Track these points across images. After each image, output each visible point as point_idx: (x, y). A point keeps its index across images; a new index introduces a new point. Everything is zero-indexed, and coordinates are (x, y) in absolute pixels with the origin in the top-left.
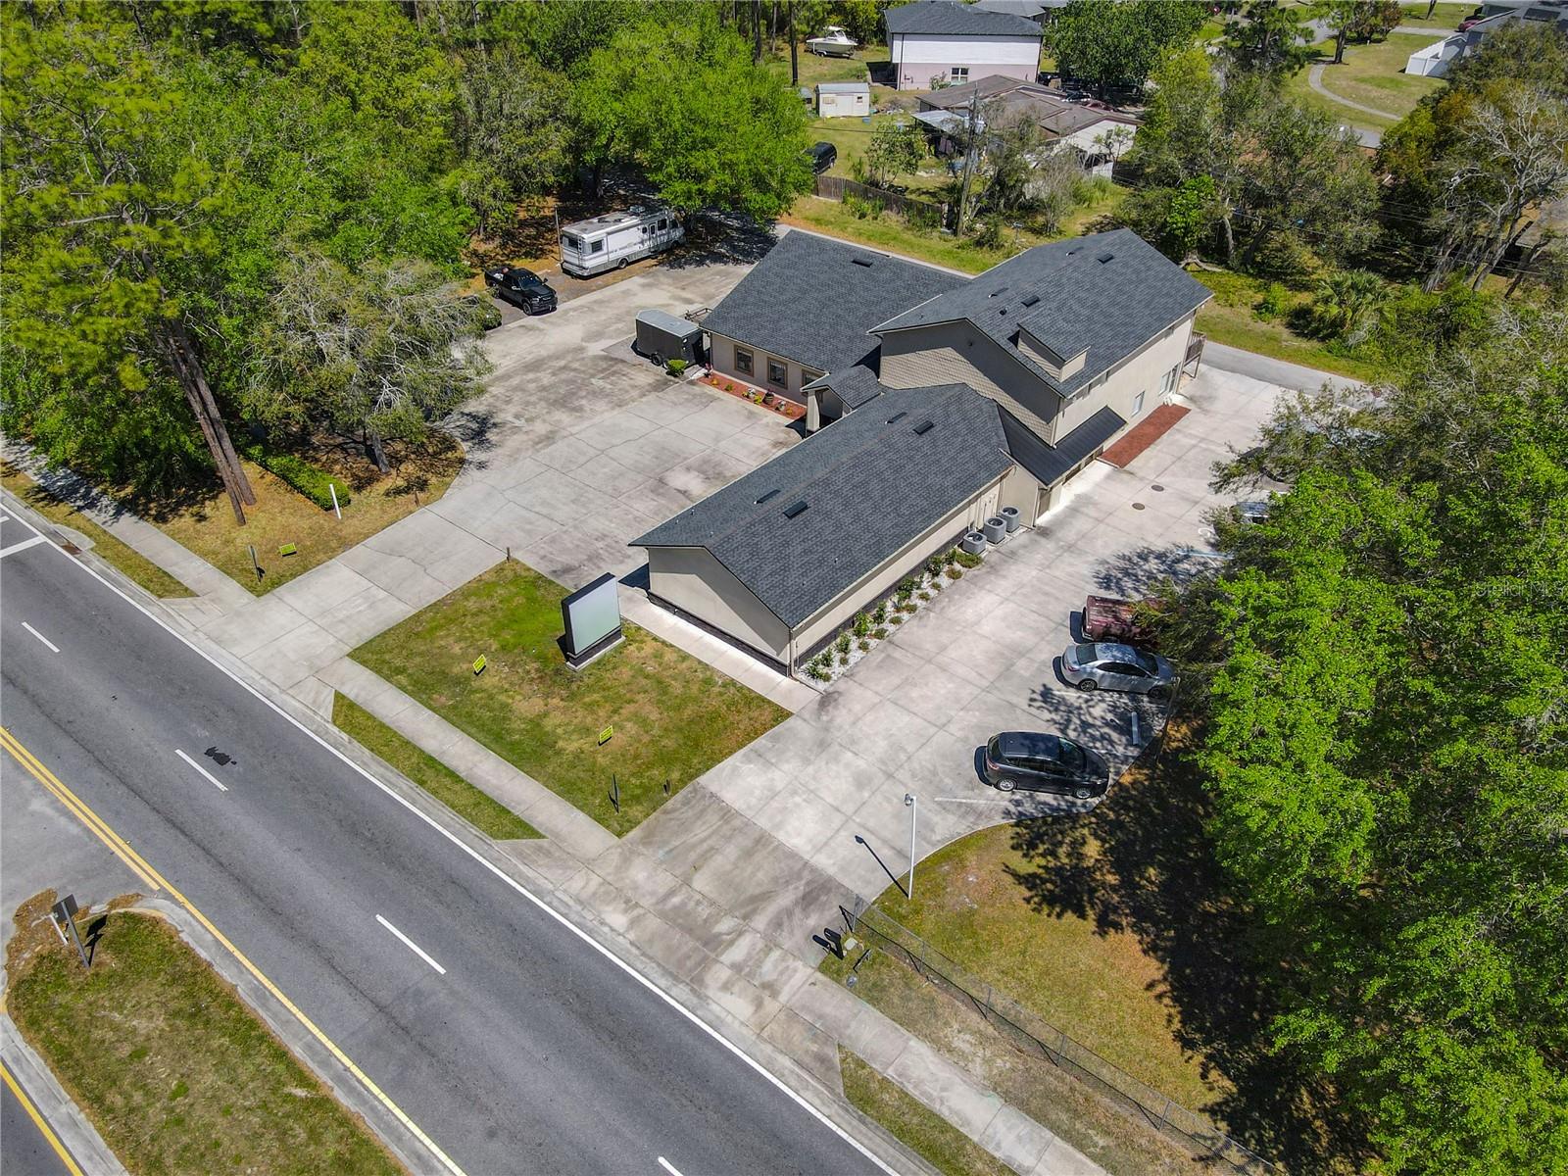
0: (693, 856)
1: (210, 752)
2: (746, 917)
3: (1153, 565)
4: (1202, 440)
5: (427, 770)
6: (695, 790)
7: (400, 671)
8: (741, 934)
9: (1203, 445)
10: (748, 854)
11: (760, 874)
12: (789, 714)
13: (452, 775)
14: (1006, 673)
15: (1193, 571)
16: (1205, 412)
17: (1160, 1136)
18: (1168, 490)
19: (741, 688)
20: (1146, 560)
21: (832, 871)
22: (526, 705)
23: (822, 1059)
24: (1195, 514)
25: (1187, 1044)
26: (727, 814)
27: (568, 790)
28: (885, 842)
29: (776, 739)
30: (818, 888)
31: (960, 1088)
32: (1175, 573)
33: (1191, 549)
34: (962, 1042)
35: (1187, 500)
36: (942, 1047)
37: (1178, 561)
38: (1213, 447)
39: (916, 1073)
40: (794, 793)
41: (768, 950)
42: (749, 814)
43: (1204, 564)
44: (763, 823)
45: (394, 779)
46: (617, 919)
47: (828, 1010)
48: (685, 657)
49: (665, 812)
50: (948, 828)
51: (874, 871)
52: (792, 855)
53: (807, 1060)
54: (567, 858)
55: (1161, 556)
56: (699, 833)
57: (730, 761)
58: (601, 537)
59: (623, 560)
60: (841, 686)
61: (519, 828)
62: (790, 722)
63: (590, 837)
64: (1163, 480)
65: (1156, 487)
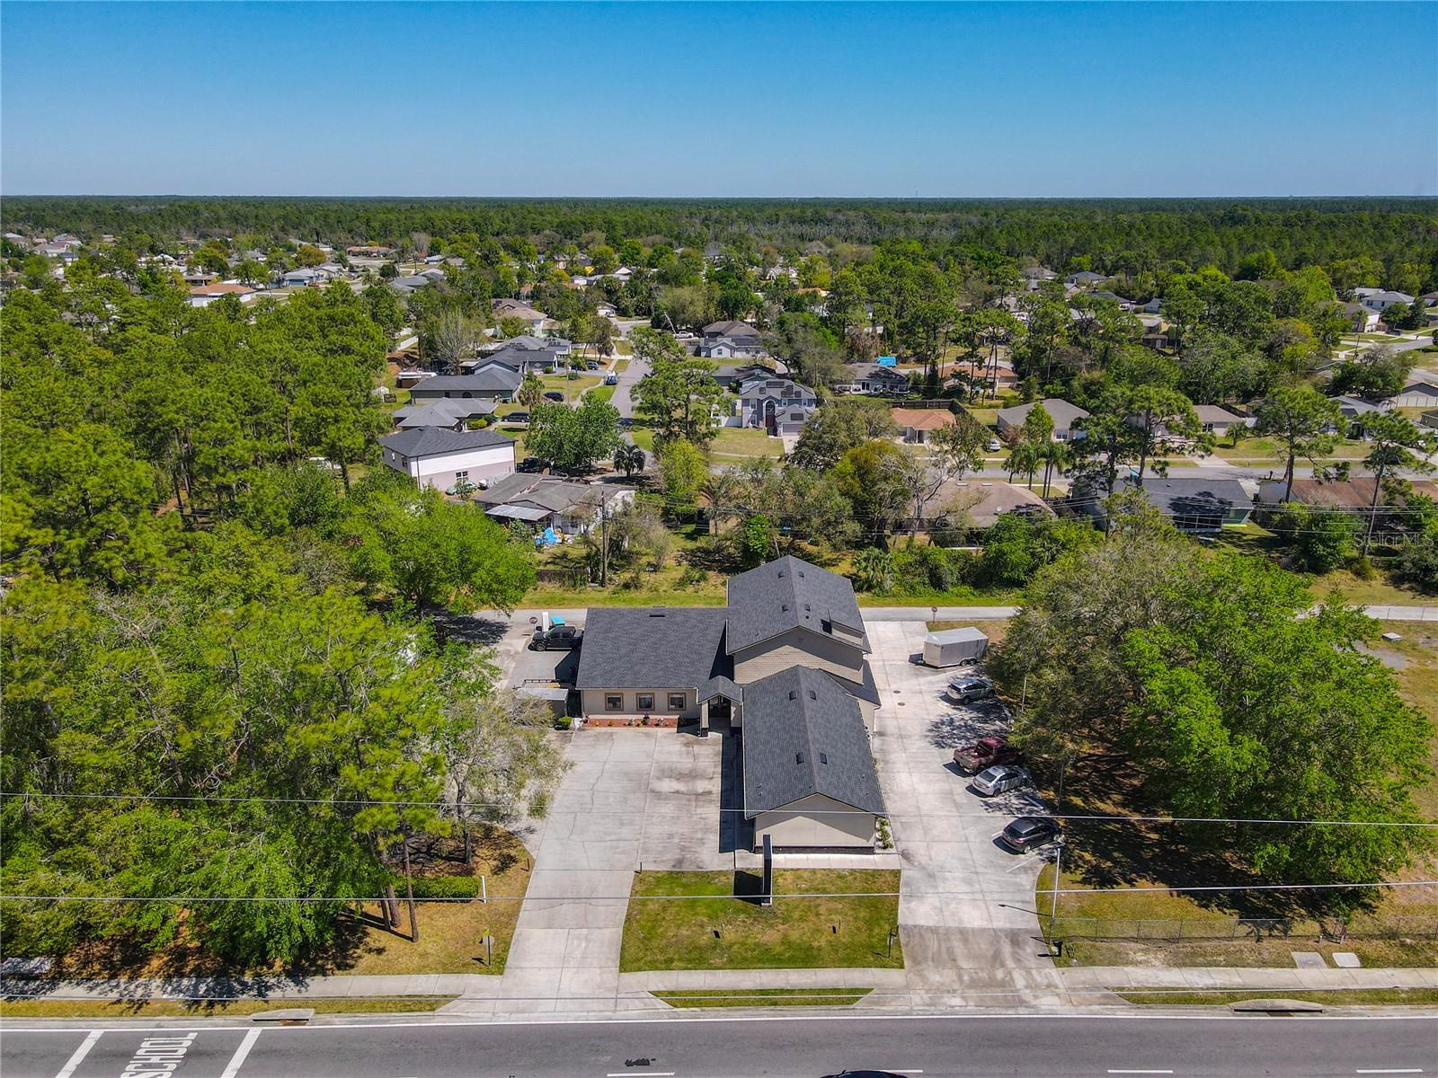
0: (945, 956)
1: (629, 1064)
2: (1003, 965)
4: (883, 661)
5: (767, 998)
6: (904, 929)
7: (671, 960)
8: (1010, 973)
9: (887, 663)
10: (965, 941)
11: (984, 946)
12: (899, 871)
13: (782, 991)
14: (957, 806)
15: (963, 724)
17: (1235, 943)
18: (903, 690)
19: (861, 871)
20: (939, 727)
21: (1008, 926)
22: (770, 936)
23: (1105, 997)
24: (928, 698)
25: (1206, 906)
26: (934, 930)
27: (850, 962)
28: (1011, 901)
29: (907, 884)
30: (1015, 938)
31: (1160, 973)
32: (958, 728)
33: (949, 715)
34: (1140, 957)
35: (916, 692)
36: (1136, 963)
37: (951, 722)
38: (892, 662)
39: (1141, 978)
40: (948, 904)
41: (1029, 972)
42: (942, 924)
43: (962, 719)
44: (952, 924)
45: (755, 1013)
46: (957, 1001)
47: (1082, 978)
48: (814, 871)
49: (906, 945)
50: (1028, 881)
51: (1023, 915)
52: (983, 930)
53: (1102, 1001)
54: (897, 991)
55: (942, 723)
56: (933, 945)
57: (902, 907)
58: (671, 836)
59: (702, 841)
60: (901, 846)
61: (856, 993)
62: (904, 874)
63: (892, 977)
64: (894, 687)
65: (896, 692)
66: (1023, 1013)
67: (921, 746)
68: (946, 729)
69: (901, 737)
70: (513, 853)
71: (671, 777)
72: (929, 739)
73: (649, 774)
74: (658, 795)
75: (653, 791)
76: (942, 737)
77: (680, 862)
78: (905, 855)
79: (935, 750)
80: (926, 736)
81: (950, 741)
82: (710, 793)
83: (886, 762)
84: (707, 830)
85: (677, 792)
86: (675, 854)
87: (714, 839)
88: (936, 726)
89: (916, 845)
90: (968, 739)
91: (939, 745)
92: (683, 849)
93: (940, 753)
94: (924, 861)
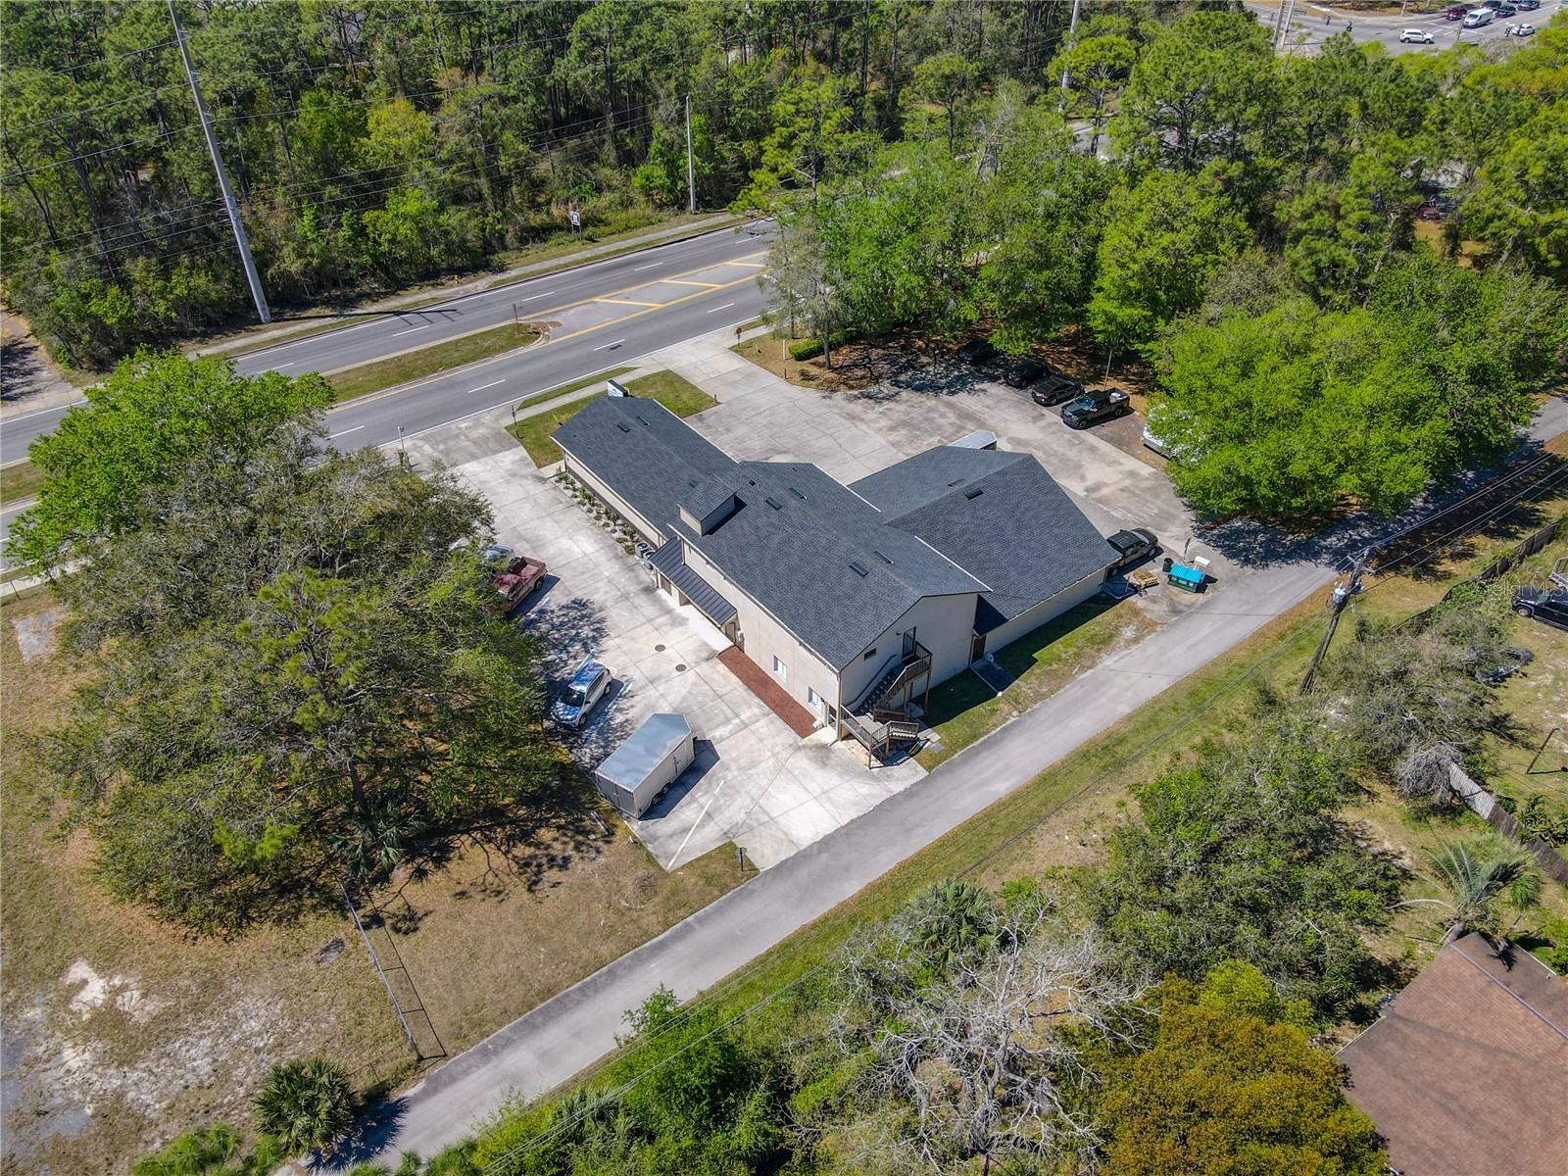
4: (745, 724)
9: (736, 722)
12: (539, 468)
15: (570, 649)
18: (676, 673)
20: (595, 630)
24: (636, 676)
32: (572, 640)
33: (595, 657)
35: (658, 679)
37: (586, 647)
38: (731, 726)
43: (574, 658)
55: (595, 639)
56: (492, 445)
57: (525, 453)
58: (728, 431)
60: (548, 485)
61: (525, 405)
62: (534, 468)
63: (509, 421)
64: (690, 675)
65: (681, 668)
66: (421, 434)
67: (599, 594)
68: (586, 632)
69: (625, 597)
70: (812, 383)
72: (596, 606)
74: (775, 451)
75: (785, 453)
76: (583, 617)
77: (702, 419)
78: (542, 480)
79: (579, 594)
80: (601, 610)
81: (573, 614)
83: (617, 557)
86: (708, 422)
88: (599, 633)
89: (537, 489)
90: (553, 627)
91: (580, 604)
92: (710, 426)
93: (570, 593)
94: (525, 482)
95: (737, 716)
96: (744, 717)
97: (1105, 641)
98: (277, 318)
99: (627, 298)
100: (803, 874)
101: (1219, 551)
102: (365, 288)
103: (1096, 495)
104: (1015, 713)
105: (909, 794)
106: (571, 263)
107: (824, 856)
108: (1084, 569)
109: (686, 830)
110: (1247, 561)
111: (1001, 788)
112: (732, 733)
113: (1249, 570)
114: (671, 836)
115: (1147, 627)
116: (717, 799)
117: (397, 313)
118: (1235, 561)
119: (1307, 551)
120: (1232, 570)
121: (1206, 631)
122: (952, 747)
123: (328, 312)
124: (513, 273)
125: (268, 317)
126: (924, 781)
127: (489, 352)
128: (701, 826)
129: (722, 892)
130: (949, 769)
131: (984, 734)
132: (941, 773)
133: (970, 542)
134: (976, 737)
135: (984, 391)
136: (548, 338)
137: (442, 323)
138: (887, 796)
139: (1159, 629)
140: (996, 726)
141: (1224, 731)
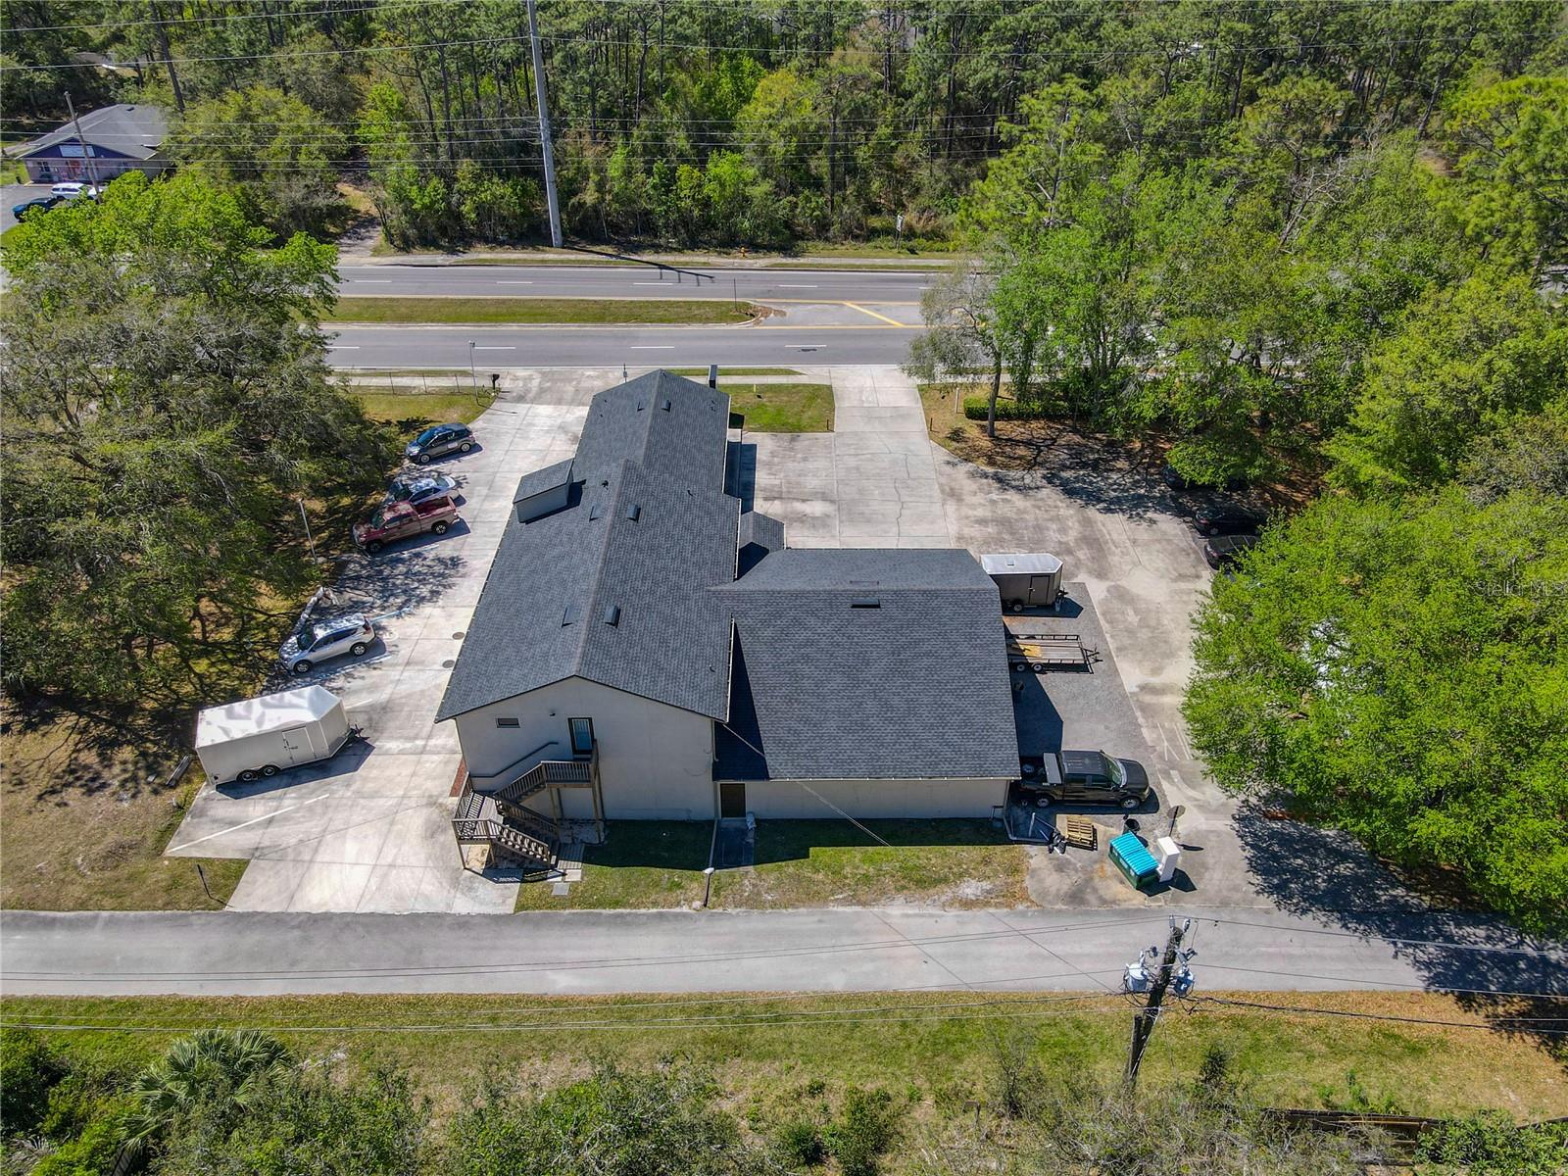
0: (582, 392)
1: (814, 350)
3: (425, 591)
4: (423, 751)
8: (539, 385)
9: (420, 743)
10: (560, 399)
11: (547, 397)
14: (488, 485)
15: (391, 600)
16: (432, 802)
18: (439, 667)
20: (432, 592)
21: (519, 404)
24: (405, 651)
26: (581, 404)
28: (503, 415)
30: (519, 399)
32: (405, 592)
33: (399, 616)
35: (417, 663)
37: (405, 604)
38: (408, 745)
40: (559, 415)
42: (572, 407)
43: (383, 608)
51: (501, 408)
55: (421, 600)
58: (805, 459)
59: (773, 454)
64: (445, 675)
65: (448, 664)
66: (547, 369)
67: (480, 563)
70: (955, 444)
71: (814, 518)
72: (461, 573)
73: (841, 522)
74: (824, 497)
75: (832, 502)
76: (440, 575)
77: (793, 440)
79: (465, 553)
81: (437, 568)
82: (766, 499)
84: (769, 464)
85: (804, 501)
86: (798, 445)
87: (761, 455)
88: (433, 596)
90: (407, 572)
91: (454, 563)
92: (792, 449)
93: (461, 549)
94: (559, 437)
95: (429, 737)
96: (432, 742)
97: (921, 882)
98: (567, 245)
99: (877, 310)
100: (252, 939)
101: (1249, 852)
102: (662, 241)
103: (1148, 699)
104: (697, 904)
105: (463, 923)
106: (866, 266)
107: (297, 933)
108: (945, 767)
109: (232, 823)
110: (1280, 891)
111: (562, 983)
112: (402, 752)
113: (1267, 902)
114: (214, 821)
115: (1008, 897)
116: (297, 811)
117: (661, 267)
118: (1258, 879)
119: (1402, 926)
120: (1236, 889)
121: (1088, 948)
122: (578, 897)
123: (610, 251)
124: (802, 261)
125: (559, 242)
126: (497, 919)
127: (691, 319)
128: (250, 828)
129: (166, 906)
130: (537, 924)
131: (632, 906)
132: (526, 920)
133: (807, 659)
134: (617, 904)
135: (1152, 521)
136: (758, 323)
137: (689, 283)
138: (441, 908)
139: (1020, 907)
140: (655, 904)
141: (929, 1100)
